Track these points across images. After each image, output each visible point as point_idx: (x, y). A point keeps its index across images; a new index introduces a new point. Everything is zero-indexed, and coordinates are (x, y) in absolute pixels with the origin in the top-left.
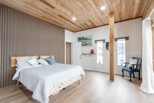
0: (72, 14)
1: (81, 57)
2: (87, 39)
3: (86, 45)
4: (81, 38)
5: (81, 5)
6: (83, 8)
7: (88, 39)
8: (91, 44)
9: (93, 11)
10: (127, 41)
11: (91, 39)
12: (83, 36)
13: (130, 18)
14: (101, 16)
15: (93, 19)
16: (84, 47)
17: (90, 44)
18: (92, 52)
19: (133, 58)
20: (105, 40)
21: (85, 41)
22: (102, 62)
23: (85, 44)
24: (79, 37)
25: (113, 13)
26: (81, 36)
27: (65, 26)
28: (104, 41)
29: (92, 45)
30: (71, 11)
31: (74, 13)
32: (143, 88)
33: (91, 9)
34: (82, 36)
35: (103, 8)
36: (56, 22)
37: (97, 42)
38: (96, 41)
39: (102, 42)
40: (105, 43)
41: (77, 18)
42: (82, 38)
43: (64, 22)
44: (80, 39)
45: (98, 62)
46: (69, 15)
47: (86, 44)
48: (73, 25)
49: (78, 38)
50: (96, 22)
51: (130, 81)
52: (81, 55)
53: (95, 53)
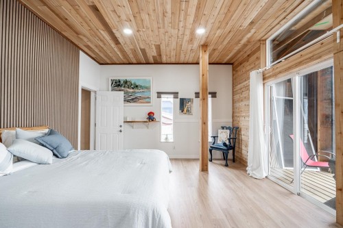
0: (132, 19)
1: (122, 129)
2: (137, 86)
3: (134, 100)
4: (122, 82)
5: (169, 7)
6: (169, 14)
7: (141, 86)
8: (147, 100)
9: (181, 29)
10: (214, 99)
11: (148, 88)
12: (128, 79)
13: (220, 61)
14: (185, 45)
15: (168, 45)
16: (129, 104)
17: (145, 98)
18: (151, 117)
19: (223, 128)
20: (178, 93)
21: (132, 90)
22: (171, 139)
23: (132, 97)
24: (117, 78)
25: (207, 46)
26: (122, 78)
27: (85, 40)
28: (176, 94)
29: (149, 102)
30: (136, 10)
31: (138, 18)
32: (254, 172)
33: (181, 24)
34: (124, 78)
35: (201, 31)
36: (65, 20)
37: (162, 96)
38: (159, 94)
39: (172, 96)
40: (178, 100)
41: (138, 31)
42: (126, 82)
43: (91, 29)
44: (117, 85)
45: (163, 140)
46: (124, 17)
47: (136, 98)
48: (113, 45)
49: (112, 81)
50: (168, 53)
51: (227, 165)
52: (122, 124)
53: (157, 120)
